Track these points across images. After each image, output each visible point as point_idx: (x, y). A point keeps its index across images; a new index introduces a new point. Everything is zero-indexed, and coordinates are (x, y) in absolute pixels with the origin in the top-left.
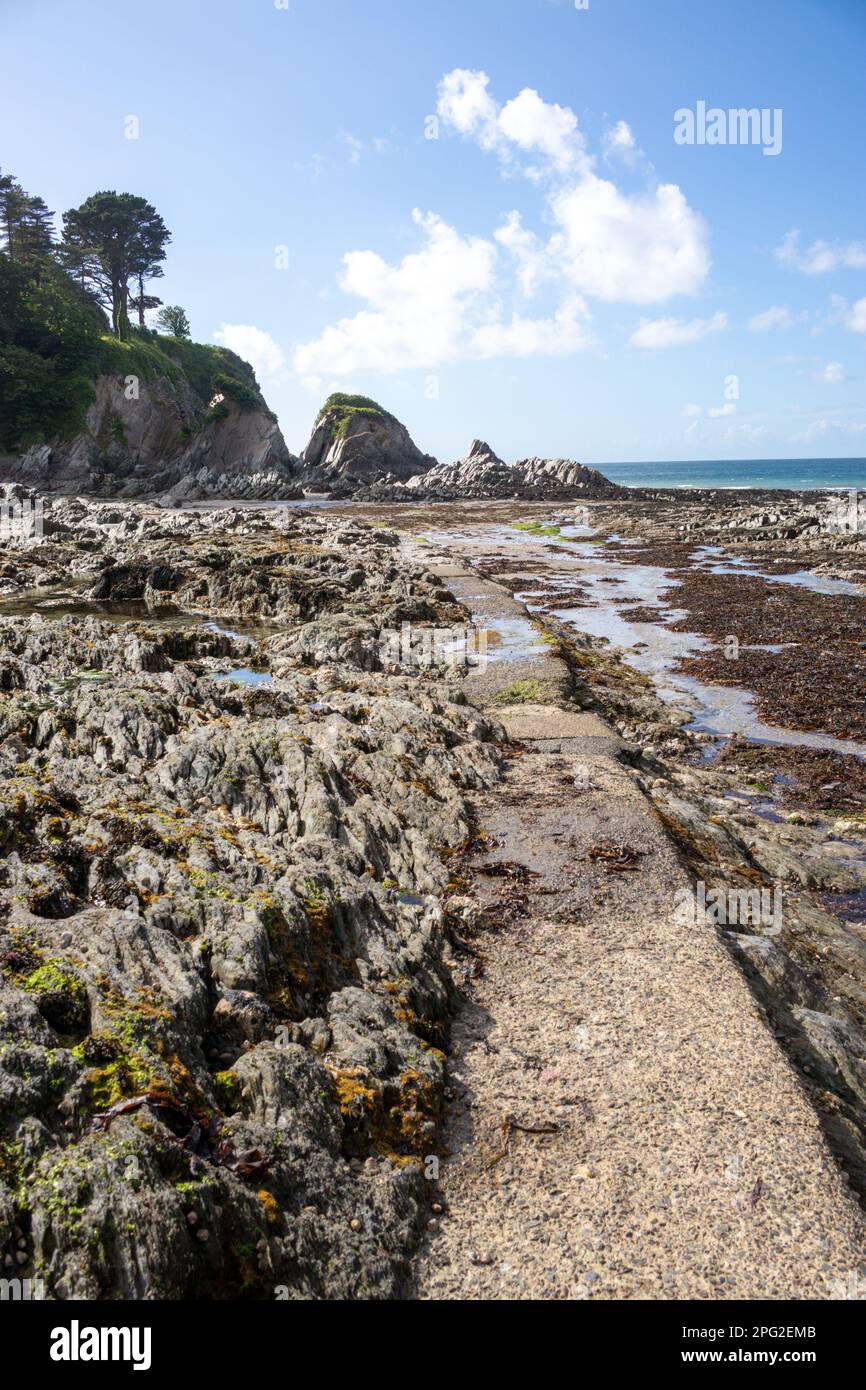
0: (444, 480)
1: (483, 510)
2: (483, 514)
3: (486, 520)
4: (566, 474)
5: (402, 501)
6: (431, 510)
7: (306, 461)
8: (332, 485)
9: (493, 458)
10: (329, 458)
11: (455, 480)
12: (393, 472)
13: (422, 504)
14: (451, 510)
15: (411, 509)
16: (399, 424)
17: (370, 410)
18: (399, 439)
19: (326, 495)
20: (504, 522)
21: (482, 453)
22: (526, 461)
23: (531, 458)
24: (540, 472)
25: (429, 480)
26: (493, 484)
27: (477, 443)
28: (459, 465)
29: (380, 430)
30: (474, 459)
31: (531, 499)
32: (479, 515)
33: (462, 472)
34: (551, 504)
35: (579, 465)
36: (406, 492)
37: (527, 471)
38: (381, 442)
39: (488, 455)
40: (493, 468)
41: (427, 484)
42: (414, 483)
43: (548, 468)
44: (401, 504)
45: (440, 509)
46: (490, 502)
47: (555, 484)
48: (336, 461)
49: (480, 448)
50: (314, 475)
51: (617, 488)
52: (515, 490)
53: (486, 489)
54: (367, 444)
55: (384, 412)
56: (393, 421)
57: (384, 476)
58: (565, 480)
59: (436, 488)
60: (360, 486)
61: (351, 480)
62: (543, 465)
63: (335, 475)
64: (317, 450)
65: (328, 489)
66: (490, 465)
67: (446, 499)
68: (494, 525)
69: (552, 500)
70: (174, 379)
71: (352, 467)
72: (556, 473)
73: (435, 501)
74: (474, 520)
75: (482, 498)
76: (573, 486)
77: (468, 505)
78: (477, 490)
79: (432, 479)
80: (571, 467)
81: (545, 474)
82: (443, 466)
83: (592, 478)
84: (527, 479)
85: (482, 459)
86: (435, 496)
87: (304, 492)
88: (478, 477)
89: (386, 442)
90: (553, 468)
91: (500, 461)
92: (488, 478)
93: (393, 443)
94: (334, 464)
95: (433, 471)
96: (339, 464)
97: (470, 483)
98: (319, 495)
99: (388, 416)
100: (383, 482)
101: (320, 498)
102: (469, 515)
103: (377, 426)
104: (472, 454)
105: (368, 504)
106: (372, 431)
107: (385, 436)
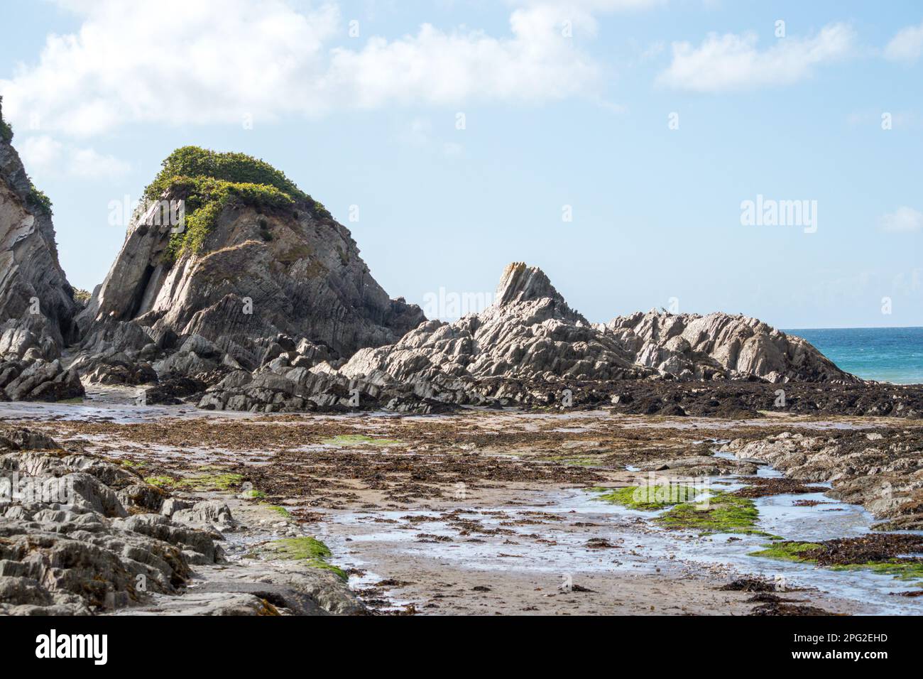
0: (436, 359)
1: (529, 438)
2: (527, 450)
3: (531, 473)
4: (736, 350)
5: (326, 409)
6: (395, 435)
7: (103, 308)
8: (159, 366)
9: (557, 307)
10: (161, 301)
11: (465, 362)
12: (314, 339)
13: (376, 420)
14: (446, 436)
15: (344, 431)
16: (334, 225)
17: (263, 188)
18: (332, 261)
19: (140, 391)
20: (586, 478)
21: (532, 295)
22: (638, 318)
23: (649, 310)
24: (672, 345)
25: (400, 357)
26: (557, 372)
27: (521, 272)
28: (475, 324)
29: (286, 237)
30: (512, 309)
31: (653, 410)
32: (514, 455)
33: (482, 341)
34: (704, 424)
35: (767, 329)
36: (339, 389)
37: (639, 343)
38: (287, 264)
39: (545, 301)
40: (559, 334)
41: (392, 371)
42: (361, 364)
43: (691, 334)
44: (321, 418)
45: (417, 434)
46: (547, 418)
47: (708, 376)
48: (177, 308)
49: (528, 283)
50: (117, 341)
51: (860, 385)
52: (612, 388)
53: (540, 384)
54: (253, 268)
55: (299, 196)
56: (321, 216)
57: (291, 347)
58: (733, 363)
59: (416, 380)
60: (226, 370)
61: (204, 354)
62: (679, 327)
63: (170, 341)
64: (132, 281)
65: (147, 376)
66: (551, 324)
67: (437, 408)
68: (553, 490)
69: (706, 413)
71: (215, 324)
72: (710, 348)
73: (410, 412)
74: (501, 472)
75: (528, 406)
76: (752, 378)
77: (492, 423)
78: (519, 385)
79: (406, 356)
80: (747, 333)
81: (686, 350)
82: (436, 325)
83: (798, 360)
84: (641, 361)
85: (530, 310)
86: (411, 399)
87: (86, 382)
88: (520, 355)
89: (300, 266)
90: (703, 336)
91: (576, 316)
92: (546, 358)
93: (316, 267)
94: (170, 318)
95: (412, 338)
96: (183, 317)
97: (502, 367)
98: (122, 388)
99: (309, 204)
100: (287, 363)
101: (122, 399)
102: (489, 452)
103: (279, 227)
104: (507, 299)
105: (238, 417)
106: (268, 238)
107: (297, 252)
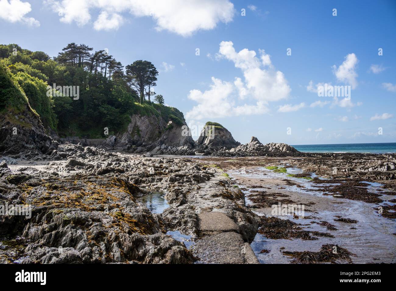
0: (242, 149)
1: (255, 160)
2: (255, 162)
3: (256, 165)
4: (283, 148)
5: (228, 156)
6: (237, 160)
7: (198, 143)
8: (205, 151)
9: (259, 142)
10: (206, 142)
11: (246, 150)
12: (226, 147)
13: (234, 158)
14: (244, 160)
15: (230, 159)
16: (228, 132)
17: (219, 127)
18: (228, 137)
19: (203, 154)
20: (263, 165)
21: (255, 141)
22: (269, 144)
23: (271, 143)
24: (274, 147)
25: (237, 149)
26: (259, 151)
27: (254, 138)
28: (247, 145)
29: (222, 133)
30: (252, 143)
31: (272, 156)
32: (253, 162)
33: (249, 147)
34: (279, 158)
35: (287, 145)
36: (229, 153)
37: (270, 147)
38: (222, 137)
39: (257, 142)
40: (259, 146)
41: (236, 151)
42: (232, 150)
43: (277, 146)
44: (227, 157)
45: (240, 160)
46: (257, 157)
47: (279, 151)
48: (208, 143)
49: (254, 139)
50: (200, 147)
51: (300, 153)
52: (266, 153)
53: (256, 153)
54: (218, 138)
55: (224, 128)
56: (227, 131)
57: (223, 148)
58: (283, 150)
59: (239, 152)
60: (214, 151)
61: (211, 149)
62: (275, 145)
63: (207, 147)
64: (202, 140)
65: (204, 152)
66: (258, 145)
67: (243, 156)
68: (258, 167)
69: (279, 157)
70: (157, 116)
71: (213, 145)
72: (279, 148)
73: (239, 157)
74: (252, 165)
75: (255, 156)
76: (285, 152)
77: (250, 158)
78: (253, 153)
79: (238, 149)
80: (284, 146)
81: (276, 148)
82: (242, 145)
83: (292, 149)
84: (270, 150)
85: (255, 143)
86: (239, 155)
87: (196, 153)
88: (254, 149)
89: (224, 137)
90: (278, 146)
91: (261, 144)
92: (257, 149)
93: (226, 137)
94: (207, 144)
95: (239, 147)
96: (208, 144)
97: (251, 151)
98: (200, 154)
99: (225, 129)
100: (222, 150)
101: (200, 155)
102: (250, 162)
103: (221, 132)
104: (252, 141)
105: (216, 157)
106: (220, 134)
107: (224, 135)
